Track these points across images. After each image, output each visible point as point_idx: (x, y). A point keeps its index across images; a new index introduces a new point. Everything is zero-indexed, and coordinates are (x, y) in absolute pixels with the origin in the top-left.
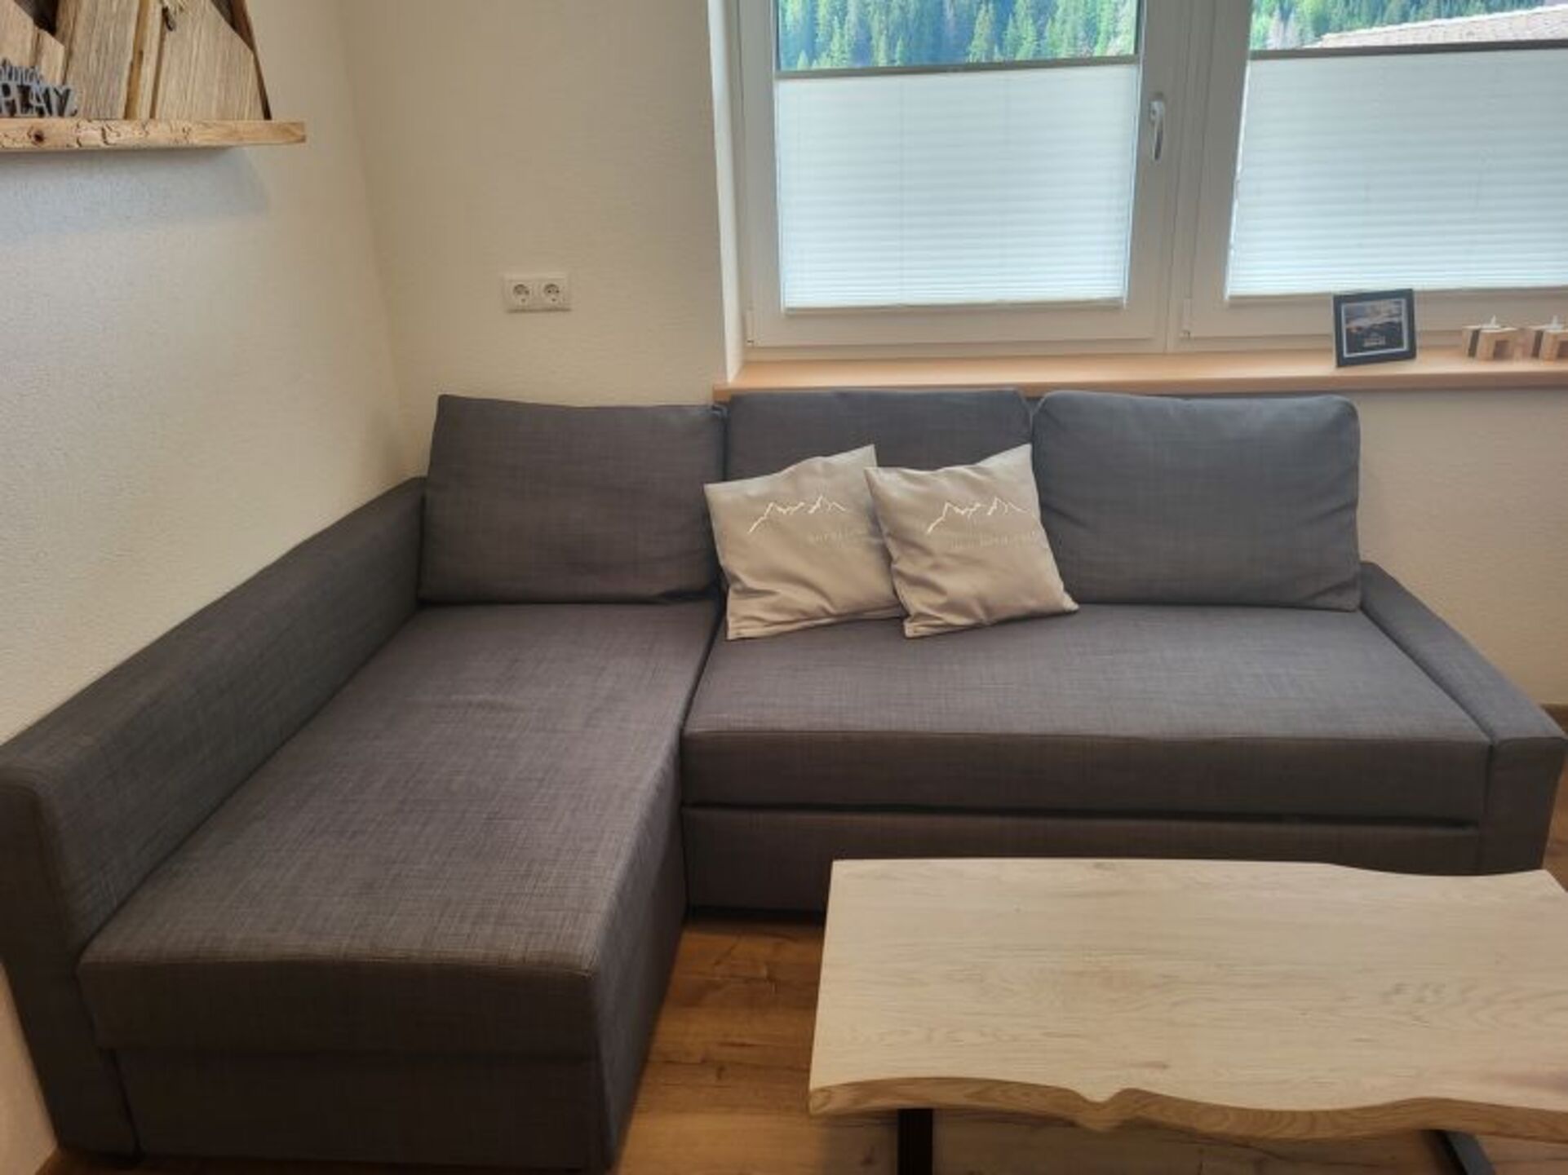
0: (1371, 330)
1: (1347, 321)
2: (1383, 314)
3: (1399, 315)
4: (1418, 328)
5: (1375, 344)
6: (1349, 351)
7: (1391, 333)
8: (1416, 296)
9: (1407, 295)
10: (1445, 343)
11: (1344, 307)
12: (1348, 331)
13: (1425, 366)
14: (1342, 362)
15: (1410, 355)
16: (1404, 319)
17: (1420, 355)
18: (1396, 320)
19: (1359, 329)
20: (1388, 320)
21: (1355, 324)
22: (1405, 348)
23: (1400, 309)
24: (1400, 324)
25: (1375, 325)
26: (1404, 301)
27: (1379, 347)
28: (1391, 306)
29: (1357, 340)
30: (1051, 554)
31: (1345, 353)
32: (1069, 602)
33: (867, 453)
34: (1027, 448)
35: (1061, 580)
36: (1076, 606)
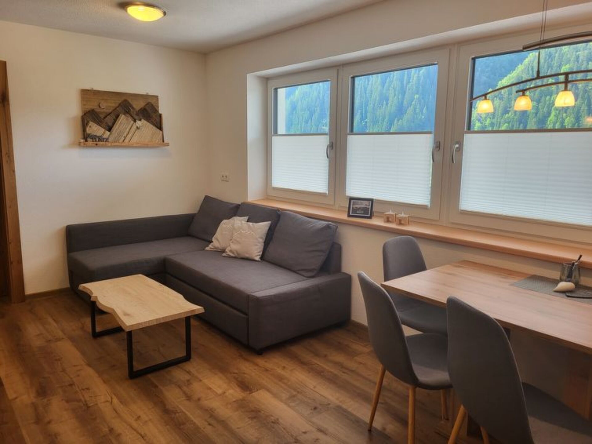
0: (360, 208)
1: (353, 205)
2: (364, 204)
4: (374, 210)
5: (360, 212)
6: (352, 213)
7: (365, 210)
8: (374, 201)
9: (372, 200)
10: (381, 215)
11: (352, 201)
12: (353, 208)
13: (376, 222)
14: (349, 216)
15: (370, 218)
16: (370, 207)
17: (373, 218)
18: (368, 207)
19: (356, 207)
20: (365, 207)
21: (355, 206)
22: (369, 215)
23: (369, 204)
24: (369, 208)
25: (361, 207)
26: (370, 202)
27: (361, 214)
28: (367, 203)
29: (355, 210)
30: (262, 247)
31: (351, 214)
32: (258, 258)
33: (247, 218)
34: (270, 222)
35: (261, 253)
36: (260, 260)
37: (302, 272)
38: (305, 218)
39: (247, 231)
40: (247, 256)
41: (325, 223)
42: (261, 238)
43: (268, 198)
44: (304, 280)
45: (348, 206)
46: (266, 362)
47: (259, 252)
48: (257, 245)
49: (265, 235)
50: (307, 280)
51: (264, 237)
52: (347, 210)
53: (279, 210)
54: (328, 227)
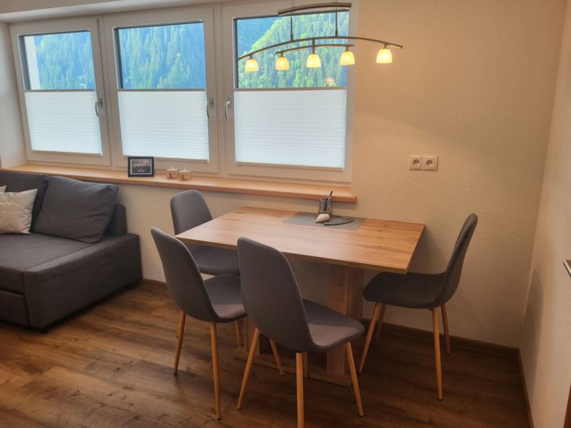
0: (140, 167)
1: (133, 164)
2: (145, 163)
3: (150, 164)
4: (155, 168)
5: (141, 171)
6: (133, 172)
7: (147, 169)
8: (154, 159)
9: (152, 158)
10: (163, 172)
11: (131, 160)
12: (133, 167)
13: (158, 179)
14: (130, 176)
15: (152, 176)
16: (151, 165)
17: (155, 176)
18: (148, 165)
19: (136, 167)
20: (146, 165)
21: (135, 165)
22: (151, 174)
23: (150, 162)
24: (150, 167)
26: (151, 160)
27: (142, 173)
28: (147, 161)
29: (135, 170)
30: (30, 218)
31: (131, 173)
32: (26, 231)
33: (5, 187)
34: (36, 190)
35: (29, 225)
36: (29, 233)
37: (82, 239)
38: (80, 181)
39: (7, 202)
40: (11, 230)
41: (104, 185)
42: (28, 208)
43: (28, 163)
44: (86, 247)
45: (127, 166)
46: (54, 338)
47: (28, 224)
48: (23, 217)
49: (32, 205)
50: (90, 246)
51: (31, 208)
52: (127, 170)
53: (45, 176)
54: (108, 189)
